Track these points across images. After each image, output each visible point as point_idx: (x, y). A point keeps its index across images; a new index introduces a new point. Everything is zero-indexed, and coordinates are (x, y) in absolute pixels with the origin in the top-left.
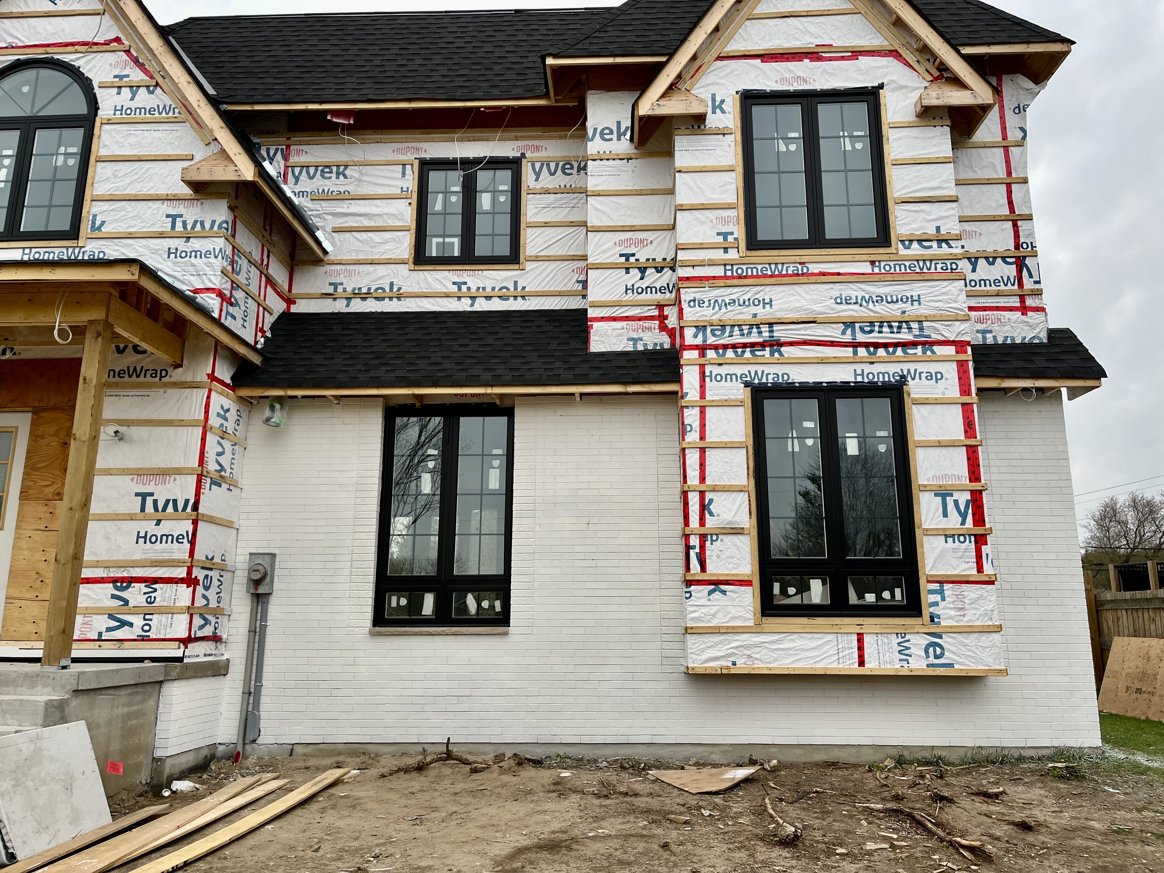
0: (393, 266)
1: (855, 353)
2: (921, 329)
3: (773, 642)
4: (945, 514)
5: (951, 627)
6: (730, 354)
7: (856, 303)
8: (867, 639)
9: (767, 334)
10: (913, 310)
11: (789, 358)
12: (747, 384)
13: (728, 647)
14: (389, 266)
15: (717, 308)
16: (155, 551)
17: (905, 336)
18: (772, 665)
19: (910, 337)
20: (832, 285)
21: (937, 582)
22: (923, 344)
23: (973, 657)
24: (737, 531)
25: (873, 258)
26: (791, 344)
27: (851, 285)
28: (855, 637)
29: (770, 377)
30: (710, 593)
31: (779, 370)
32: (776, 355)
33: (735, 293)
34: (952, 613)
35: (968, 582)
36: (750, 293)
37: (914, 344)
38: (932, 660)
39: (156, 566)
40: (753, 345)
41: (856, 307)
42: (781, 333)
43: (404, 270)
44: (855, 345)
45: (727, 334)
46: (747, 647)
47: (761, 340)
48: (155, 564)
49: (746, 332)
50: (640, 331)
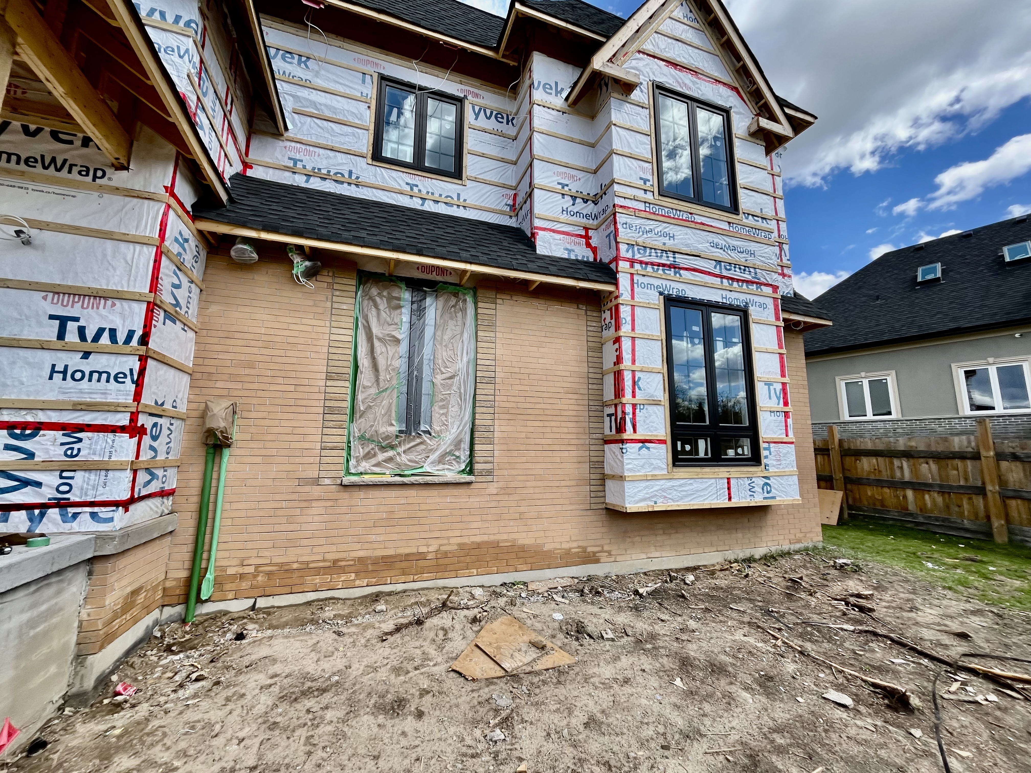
0: (352, 157)
1: (722, 282)
2: (756, 273)
3: (680, 486)
4: (770, 398)
5: (775, 472)
6: (649, 268)
7: (721, 249)
8: (732, 481)
9: (672, 259)
10: (751, 261)
11: (684, 279)
12: (661, 294)
13: (651, 490)
14: (349, 156)
15: (641, 233)
16: (81, 392)
17: (748, 277)
18: (679, 503)
19: (749, 277)
20: (708, 233)
21: (767, 442)
22: (757, 283)
23: (785, 492)
24: (657, 403)
25: (730, 220)
26: (686, 269)
27: (719, 236)
28: (726, 481)
29: (675, 290)
30: (640, 449)
31: (681, 286)
32: (678, 275)
33: (651, 225)
34: (775, 463)
35: (782, 443)
36: (661, 227)
37: (753, 283)
38: (766, 495)
39: (81, 410)
40: (664, 265)
41: (721, 251)
42: (681, 260)
43: (362, 163)
44: (722, 277)
45: (647, 254)
46: (664, 490)
47: (668, 263)
48: (79, 407)
49: (659, 255)
50: (573, 244)
